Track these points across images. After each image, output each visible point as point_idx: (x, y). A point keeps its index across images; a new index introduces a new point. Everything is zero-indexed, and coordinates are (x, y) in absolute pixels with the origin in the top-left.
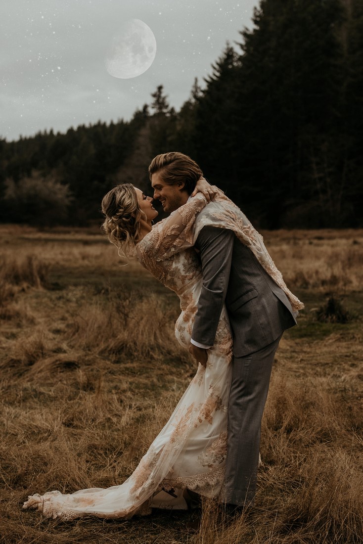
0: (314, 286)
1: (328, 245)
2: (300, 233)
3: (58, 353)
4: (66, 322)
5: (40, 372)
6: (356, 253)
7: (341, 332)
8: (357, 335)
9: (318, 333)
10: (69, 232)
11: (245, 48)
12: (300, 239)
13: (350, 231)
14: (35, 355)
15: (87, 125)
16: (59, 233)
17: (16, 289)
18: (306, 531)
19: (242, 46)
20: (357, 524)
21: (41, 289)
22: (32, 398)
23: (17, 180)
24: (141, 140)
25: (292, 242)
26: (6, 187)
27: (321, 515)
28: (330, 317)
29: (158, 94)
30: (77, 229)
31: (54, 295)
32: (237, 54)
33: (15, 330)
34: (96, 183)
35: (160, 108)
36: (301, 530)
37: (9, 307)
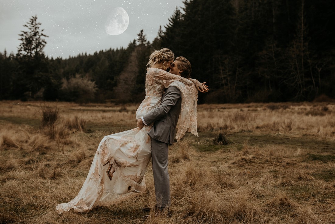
0: (216, 130)
1: (227, 111)
2: (213, 106)
3: (92, 157)
4: (95, 146)
5: (84, 165)
6: (239, 115)
7: (224, 149)
8: (231, 150)
9: (213, 149)
10: (95, 106)
11: (186, 10)
12: (213, 109)
13: (240, 105)
14: (81, 158)
15: (104, 51)
16: (90, 106)
17: (70, 132)
18: (193, 217)
19: (184, 9)
20: (213, 214)
21: (82, 132)
22: (80, 175)
23: (68, 79)
24: (132, 58)
25: (209, 110)
26: (63, 83)
27: (199, 211)
28: (220, 142)
29: (141, 34)
30: (99, 104)
31: (89, 135)
32: (181, 13)
33: (71, 149)
34: (109, 80)
35: (142, 42)
36: (191, 216)
37: (68, 139)
